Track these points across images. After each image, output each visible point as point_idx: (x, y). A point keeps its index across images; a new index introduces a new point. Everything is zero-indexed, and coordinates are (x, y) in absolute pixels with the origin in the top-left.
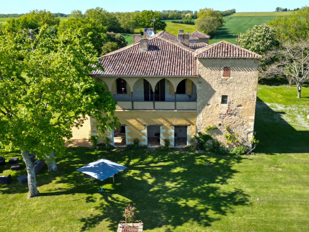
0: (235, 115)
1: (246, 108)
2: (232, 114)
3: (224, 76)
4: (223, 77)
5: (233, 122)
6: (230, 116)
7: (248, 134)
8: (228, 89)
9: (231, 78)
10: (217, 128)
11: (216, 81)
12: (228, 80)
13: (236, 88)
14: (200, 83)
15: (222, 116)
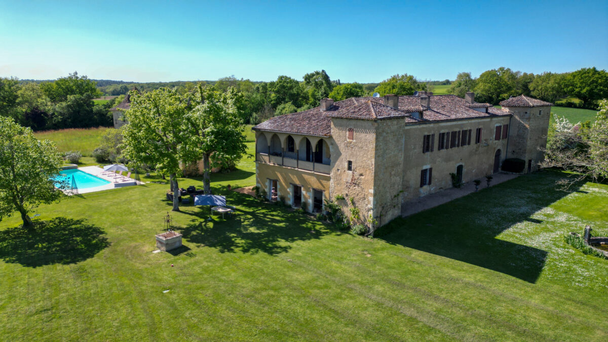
0: (358, 185)
1: (366, 178)
2: (356, 184)
3: (349, 138)
4: (348, 140)
5: (357, 194)
6: (354, 186)
7: (368, 211)
8: (352, 155)
9: (354, 141)
10: (344, 199)
11: (343, 143)
12: (352, 144)
13: (358, 153)
14: (332, 144)
15: (348, 184)
